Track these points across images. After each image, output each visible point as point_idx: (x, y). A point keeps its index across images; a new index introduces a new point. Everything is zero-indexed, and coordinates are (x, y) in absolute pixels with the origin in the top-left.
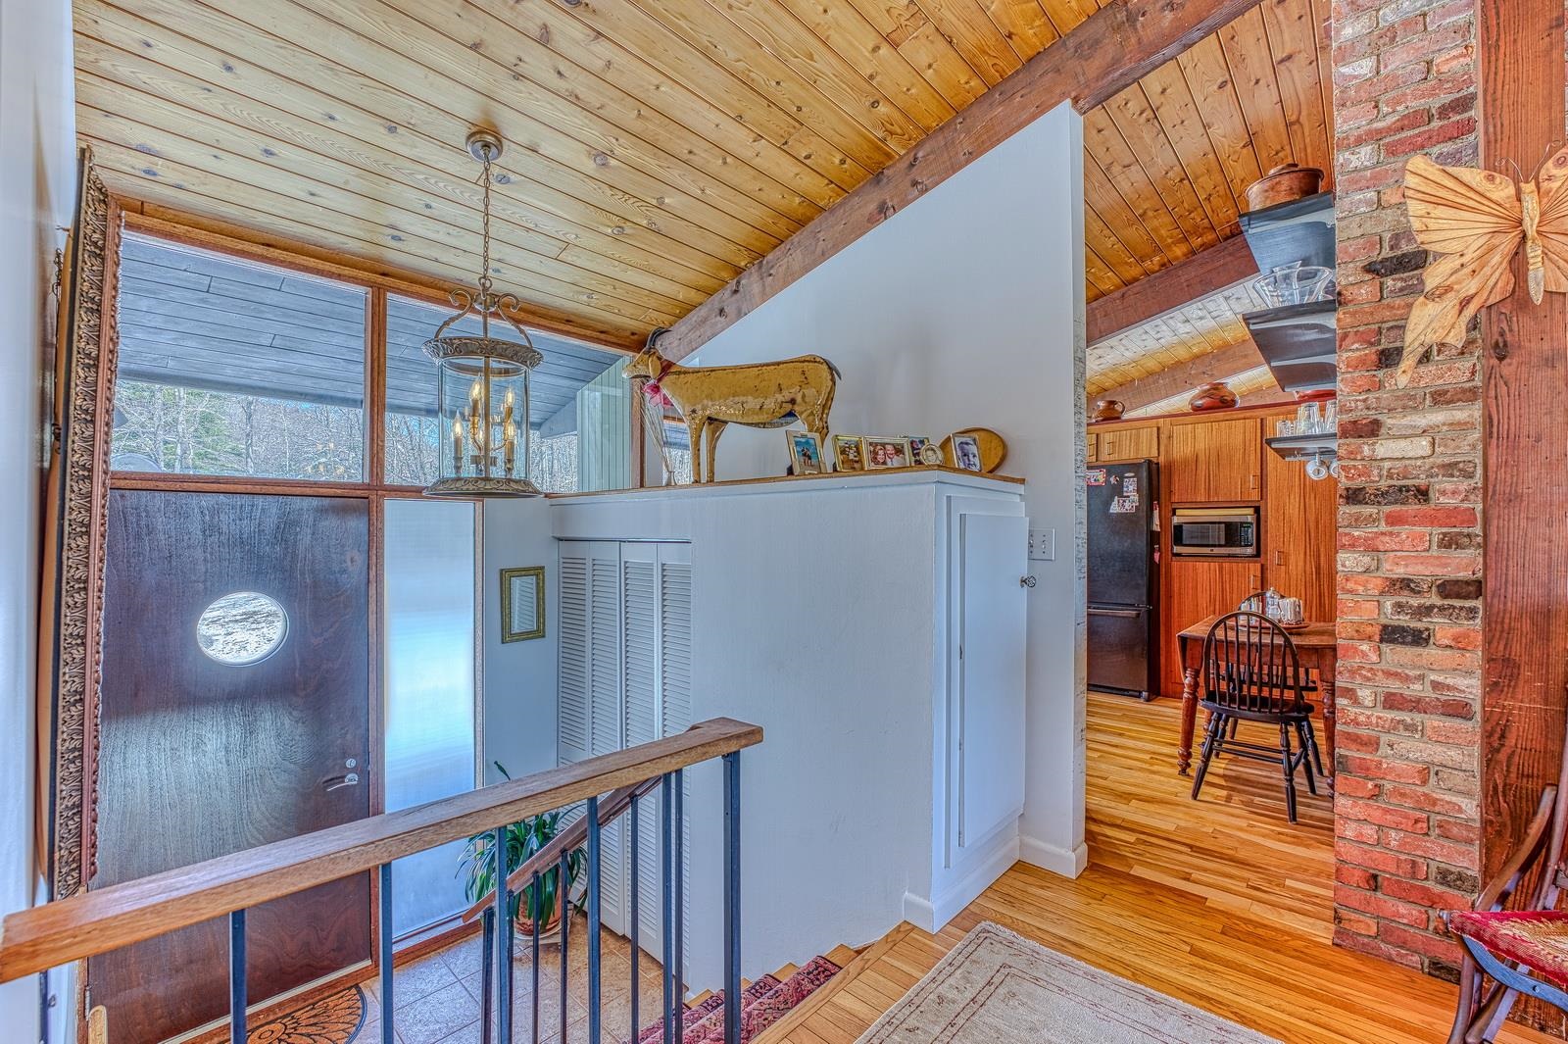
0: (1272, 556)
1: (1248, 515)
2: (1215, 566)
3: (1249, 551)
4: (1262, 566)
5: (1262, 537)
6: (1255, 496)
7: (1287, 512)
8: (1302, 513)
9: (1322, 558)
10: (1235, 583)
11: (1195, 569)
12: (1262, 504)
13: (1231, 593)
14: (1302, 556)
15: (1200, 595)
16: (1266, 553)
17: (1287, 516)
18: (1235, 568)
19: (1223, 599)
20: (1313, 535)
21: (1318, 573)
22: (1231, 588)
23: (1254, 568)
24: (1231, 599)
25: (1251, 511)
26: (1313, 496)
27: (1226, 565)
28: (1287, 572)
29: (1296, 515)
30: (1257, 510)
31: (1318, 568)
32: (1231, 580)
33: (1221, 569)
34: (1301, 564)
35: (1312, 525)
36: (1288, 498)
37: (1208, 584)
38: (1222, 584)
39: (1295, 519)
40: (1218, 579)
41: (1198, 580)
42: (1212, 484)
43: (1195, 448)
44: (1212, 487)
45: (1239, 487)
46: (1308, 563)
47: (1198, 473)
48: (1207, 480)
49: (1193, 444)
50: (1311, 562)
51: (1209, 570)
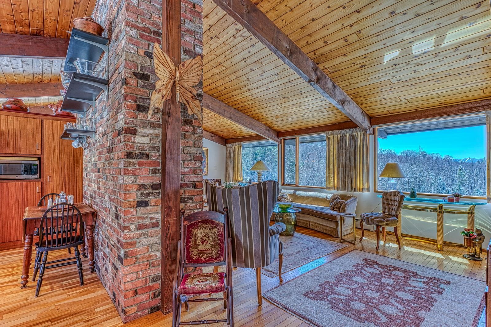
0: (46, 178)
1: (34, 161)
2: (18, 184)
3: (36, 176)
4: (42, 182)
5: (42, 171)
6: (38, 152)
7: (52, 160)
8: (59, 161)
9: (66, 178)
10: (29, 191)
11: (7, 186)
12: (42, 156)
13: (27, 196)
14: (59, 178)
15: (10, 198)
16: (43, 177)
17: (52, 162)
18: (29, 184)
19: (23, 199)
20: (63, 169)
21: (65, 184)
22: (27, 193)
23: (38, 184)
24: (27, 198)
25: (36, 159)
26: (63, 154)
27: (24, 183)
28: (53, 185)
30: (39, 159)
31: (65, 182)
32: (27, 190)
33: (22, 185)
34: (58, 181)
35: (63, 166)
36: (53, 154)
37: (15, 192)
38: (22, 191)
39: (56, 163)
40: (20, 189)
41: (9, 191)
42: (17, 145)
43: (7, 127)
44: (17, 146)
45: (31, 148)
46: (61, 180)
47: (9, 139)
48: (14, 143)
49: (6, 125)
50: (62, 180)
51: (16, 186)
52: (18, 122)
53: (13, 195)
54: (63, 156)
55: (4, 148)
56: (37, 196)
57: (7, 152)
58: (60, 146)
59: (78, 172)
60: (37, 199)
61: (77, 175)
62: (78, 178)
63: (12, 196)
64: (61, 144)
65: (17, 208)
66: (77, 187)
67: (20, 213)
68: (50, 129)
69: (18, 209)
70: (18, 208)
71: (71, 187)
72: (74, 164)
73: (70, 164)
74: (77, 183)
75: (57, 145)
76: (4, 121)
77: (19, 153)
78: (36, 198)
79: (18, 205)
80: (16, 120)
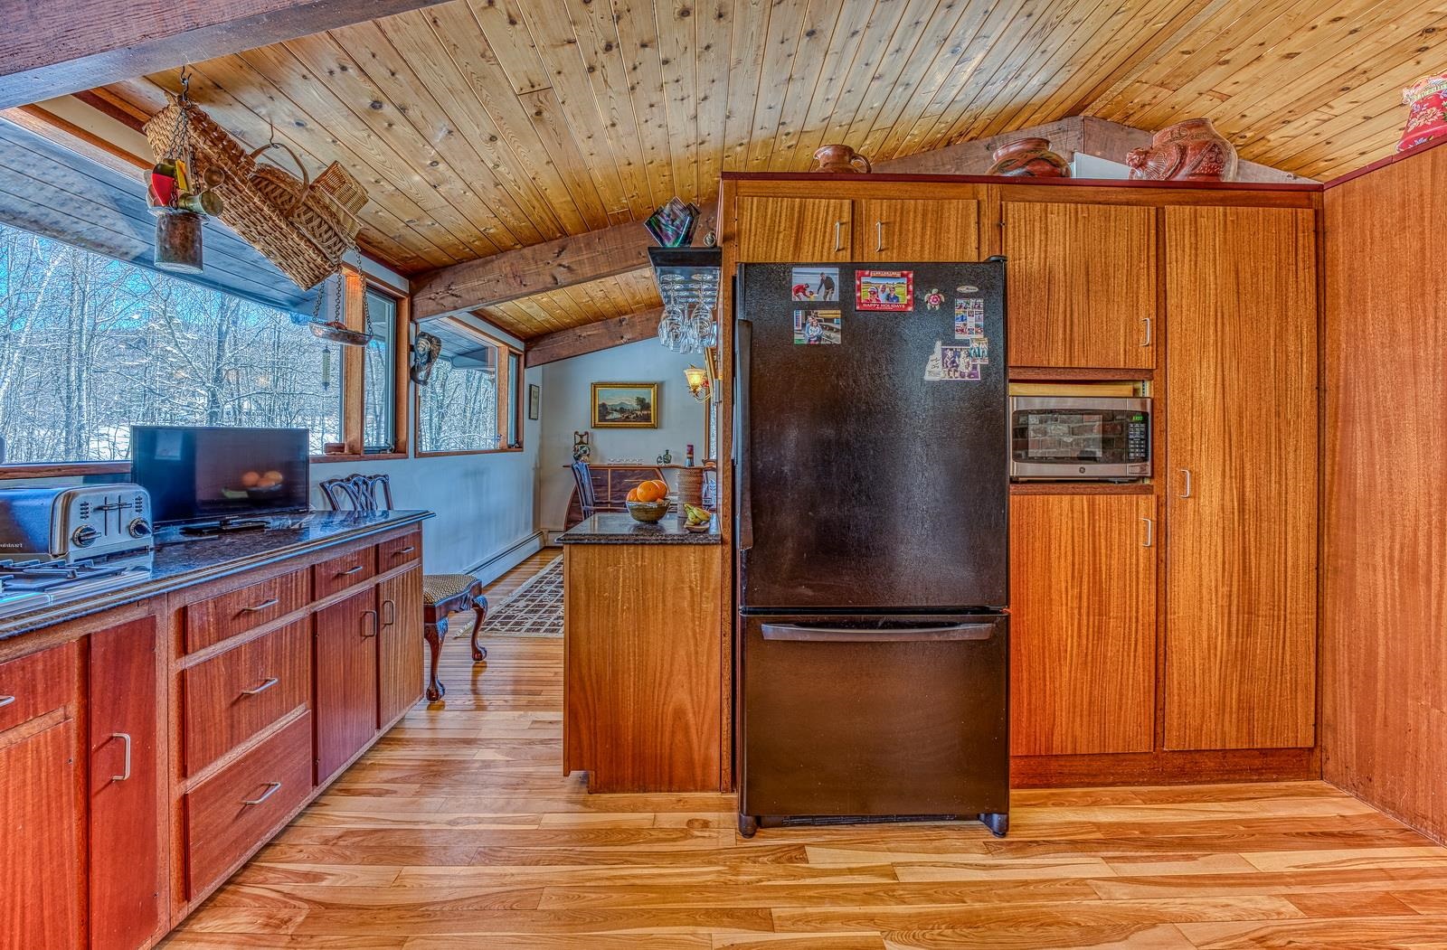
0: (1174, 481)
2: (1082, 502)
3: (1138, 470)
4: (1159, 497)
5: (1158, 444)
6: (1147, 359)
7: (1196, 395)
8: (1219, 396)
9: (1248, 482)
10: (1115, 535)
11: (1047, 511)
12: (1158, 378)
13: (1109, 557)
15: (1055, 564)
16: (1164, 475)
17: (1196, 403)
18: (1115, 508)
19: (1096, 570)
20: (1234, 438)
21: (1242, 511)
22: (1109, 547)
23: (1146, 505)
24: (1109, 568)
26: (1234, 364)
27: (1101, 500)
28: (1196, 511)
29: (1210, 401)
31: (1242, 500)
32: (1108, 531)
33: (1092, 505)
34: (1217, 494)
35: (1234, 419)
36: (1197, 365)
37: (1070, 542)
38: (1094, 536)
39: (1209, 408)
40: (1086, 526)
41: (1053, 532)
42: (1076, 329)
43: (1046, 251)
44: (1076, 335)
45: (1122, 339)
46: (1227, 491)
47: (1051, 306)
48: (1068, 323)
49: (1043, 243)
50: (1231, 490)
51: (1072, 511)
52: (1080, 225)
53: (1063, 553)
54: (1235, 376)
55: (1036, 344)
56: (1141, 560)
57: (1045, 364)
58: (1223, 324)
59: (1291, 449)
60: (1141, 576)
61: (1291, 466)
62: (1290, 483)
63: (1059, 557)
64: (1226, 316)
65: (1076, 612)
66: (1290, 528)
67: (1084, 631)
68: (1187, 250)
69: (1080, 614)
70: (1080, 608)
71: (1265, 525)
72: (1278, 414)
73: (1264, 411)
74: (1290, 508)
75: (1212, 320)
76: (1037, 224)
77: (1083, 364)
78: (1137, 572)
79: (1080, 597)
80: (1073, 219)
